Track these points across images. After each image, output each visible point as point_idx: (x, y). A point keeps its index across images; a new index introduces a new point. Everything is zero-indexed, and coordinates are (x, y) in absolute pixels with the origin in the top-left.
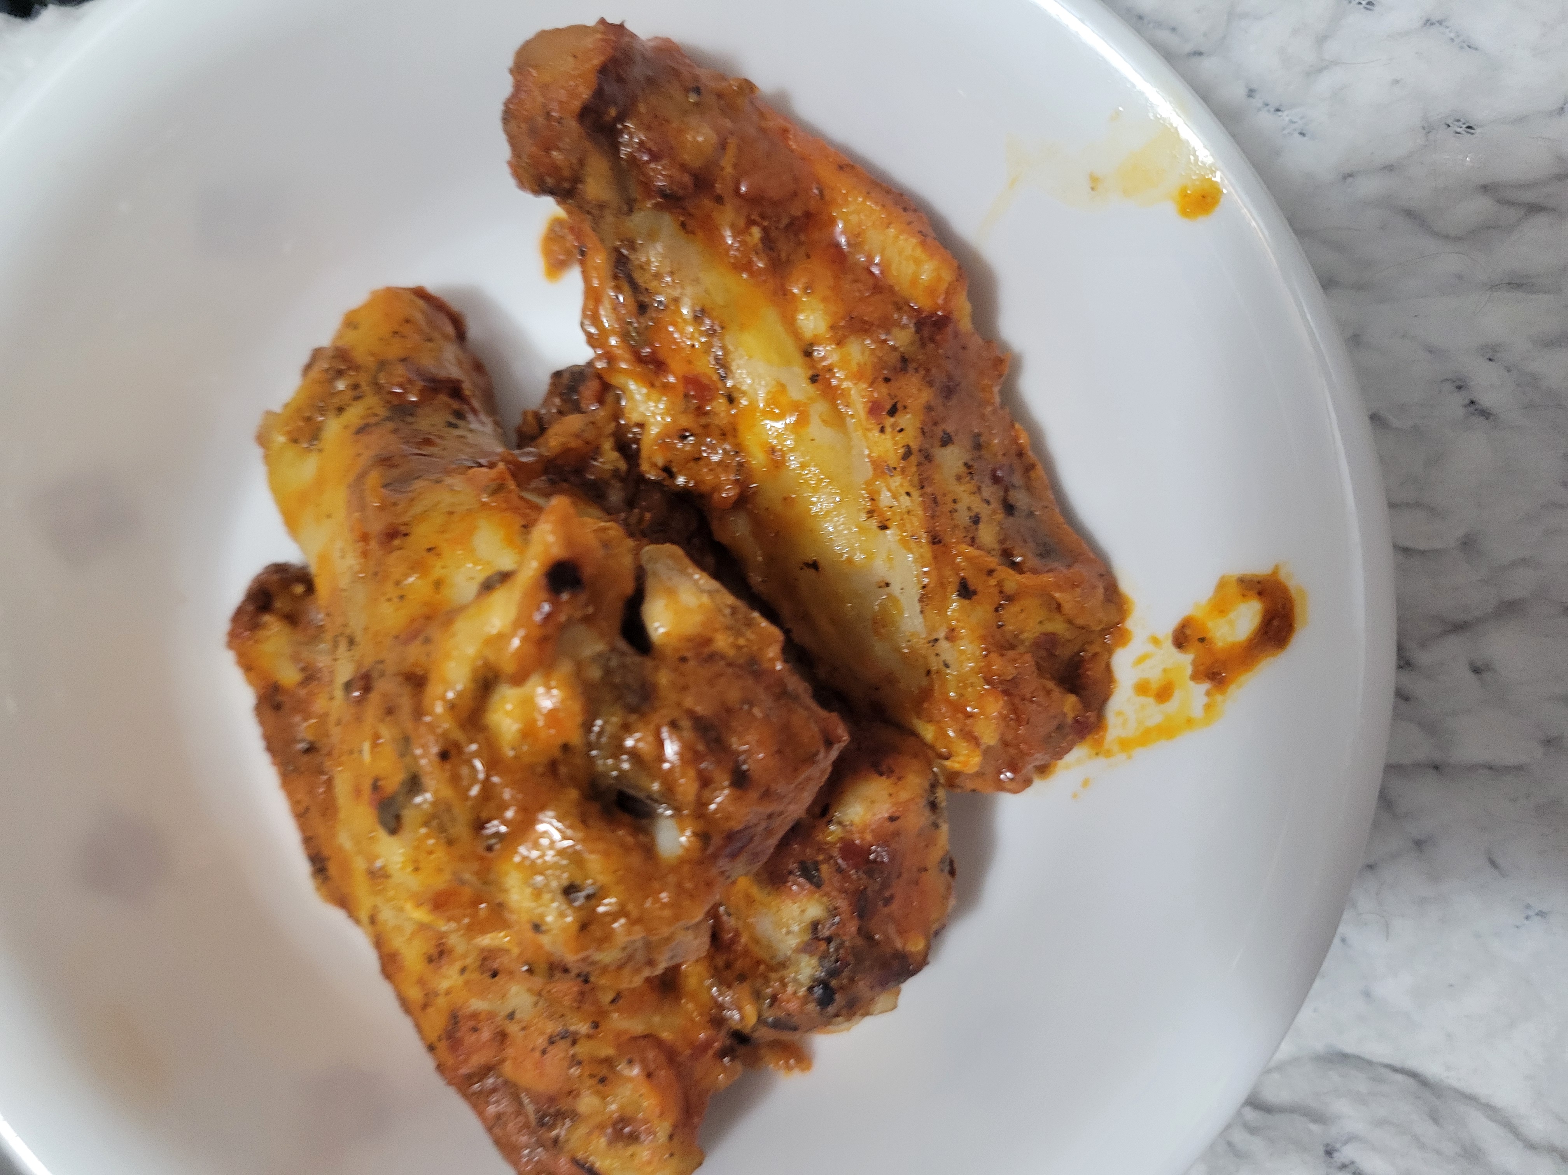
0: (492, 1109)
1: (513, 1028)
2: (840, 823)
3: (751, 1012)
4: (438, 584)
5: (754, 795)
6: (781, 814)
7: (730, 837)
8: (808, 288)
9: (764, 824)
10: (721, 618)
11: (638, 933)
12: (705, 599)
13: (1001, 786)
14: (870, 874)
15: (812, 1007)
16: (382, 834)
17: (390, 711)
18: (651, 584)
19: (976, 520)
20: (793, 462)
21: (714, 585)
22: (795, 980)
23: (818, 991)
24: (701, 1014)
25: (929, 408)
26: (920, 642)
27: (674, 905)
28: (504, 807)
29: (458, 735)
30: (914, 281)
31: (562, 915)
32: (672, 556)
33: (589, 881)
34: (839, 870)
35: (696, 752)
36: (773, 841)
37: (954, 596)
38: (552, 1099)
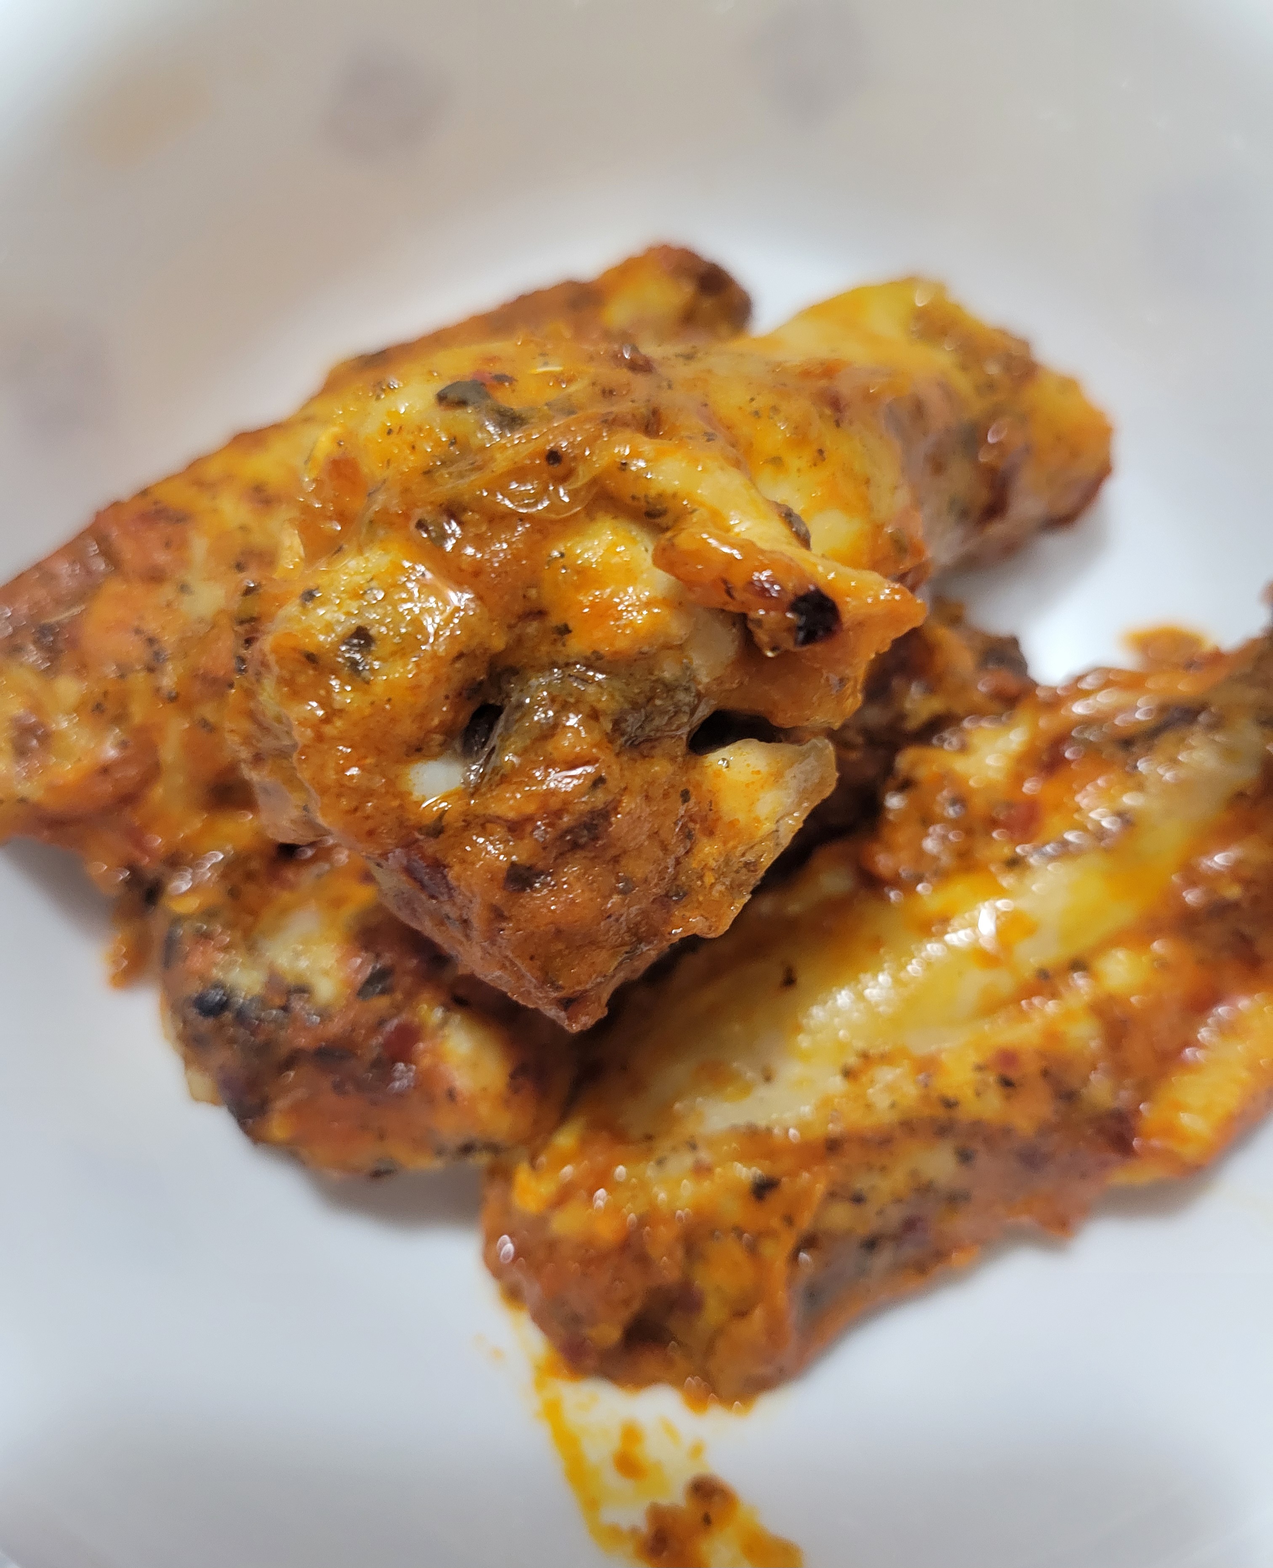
0: (63, 568)
1: (167, 592)
2: (444, 1023)
3: (189, 905)
4: (777, 462)
5: (498, 897)
6: (467, 936)
7: (438, 866)
8: (1163, 965)
9: (454, 913)
10: (741, 849)
11: (303, 735)
12: (768, 826)
13: (491, 1239)
14: (376, 1064)
15: (194, 988)
16: (438, 386)
17: (608, 393)
18: (786, 750)
19: (858, 1199)
20: (932, 948)
21: (786, 841)
22: (232, 964)
23: (216, 996)
24: (185, 839)
25: (1006, 1131)
26: (690, 1128)
27: (343, 788)
28: (480, 542)
29: (583, 477)
30: (1179, 1107)
31: (329, 628)
32: (822, 781)
33: (377, 665)
34: (381, 1022)
35: (558, 814)
36: (427, 928)
37: (758, 1172)
38: (73, 643)
